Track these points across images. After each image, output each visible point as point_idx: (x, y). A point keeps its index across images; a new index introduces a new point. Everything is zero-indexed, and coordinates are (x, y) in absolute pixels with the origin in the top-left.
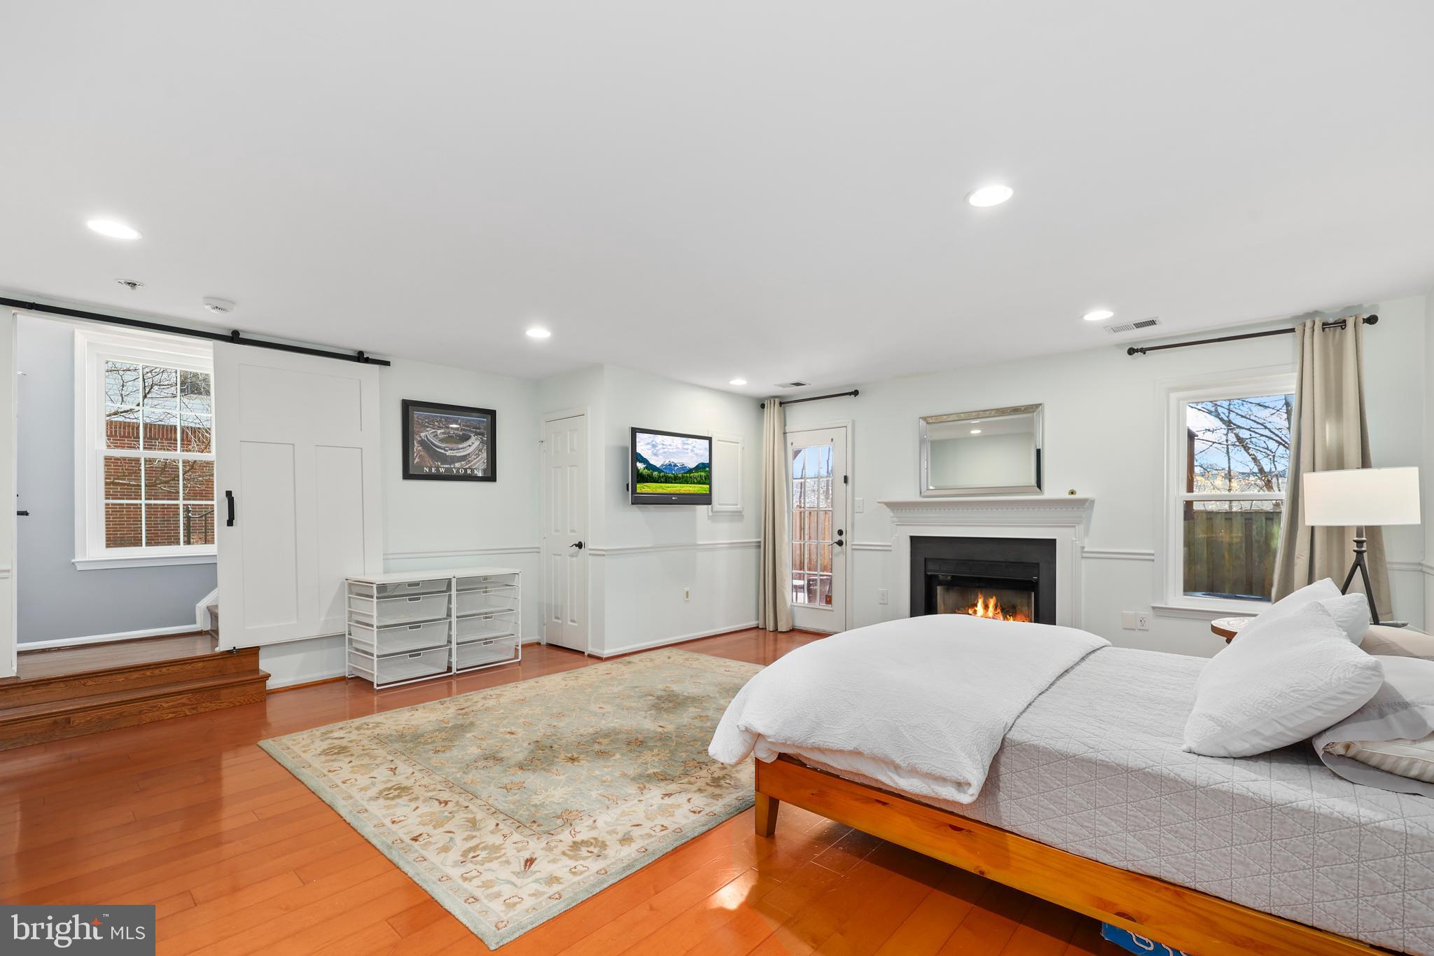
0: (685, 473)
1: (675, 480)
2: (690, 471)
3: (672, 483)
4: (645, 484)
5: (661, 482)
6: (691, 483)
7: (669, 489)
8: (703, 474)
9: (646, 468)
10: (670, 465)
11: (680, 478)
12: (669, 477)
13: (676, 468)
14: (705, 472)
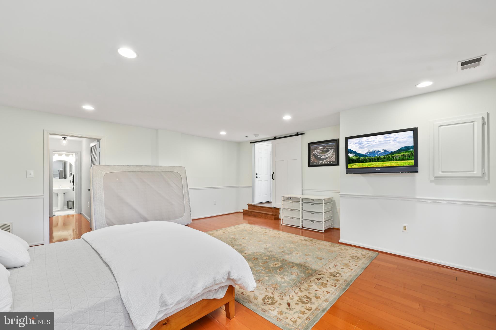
0: (387, 155)
1: (378, 159)
2: (393, 153)
3: (375, 162)
4: (354, 164)
5: (366, 162)
6: (393, 160)
7: (372, 165)
8: (407, 153)
9: (355, 156)
10: (374, 152)
11: (382, 158)
12: (373, 159)
13: (378, 153)
14: (409, 152)
